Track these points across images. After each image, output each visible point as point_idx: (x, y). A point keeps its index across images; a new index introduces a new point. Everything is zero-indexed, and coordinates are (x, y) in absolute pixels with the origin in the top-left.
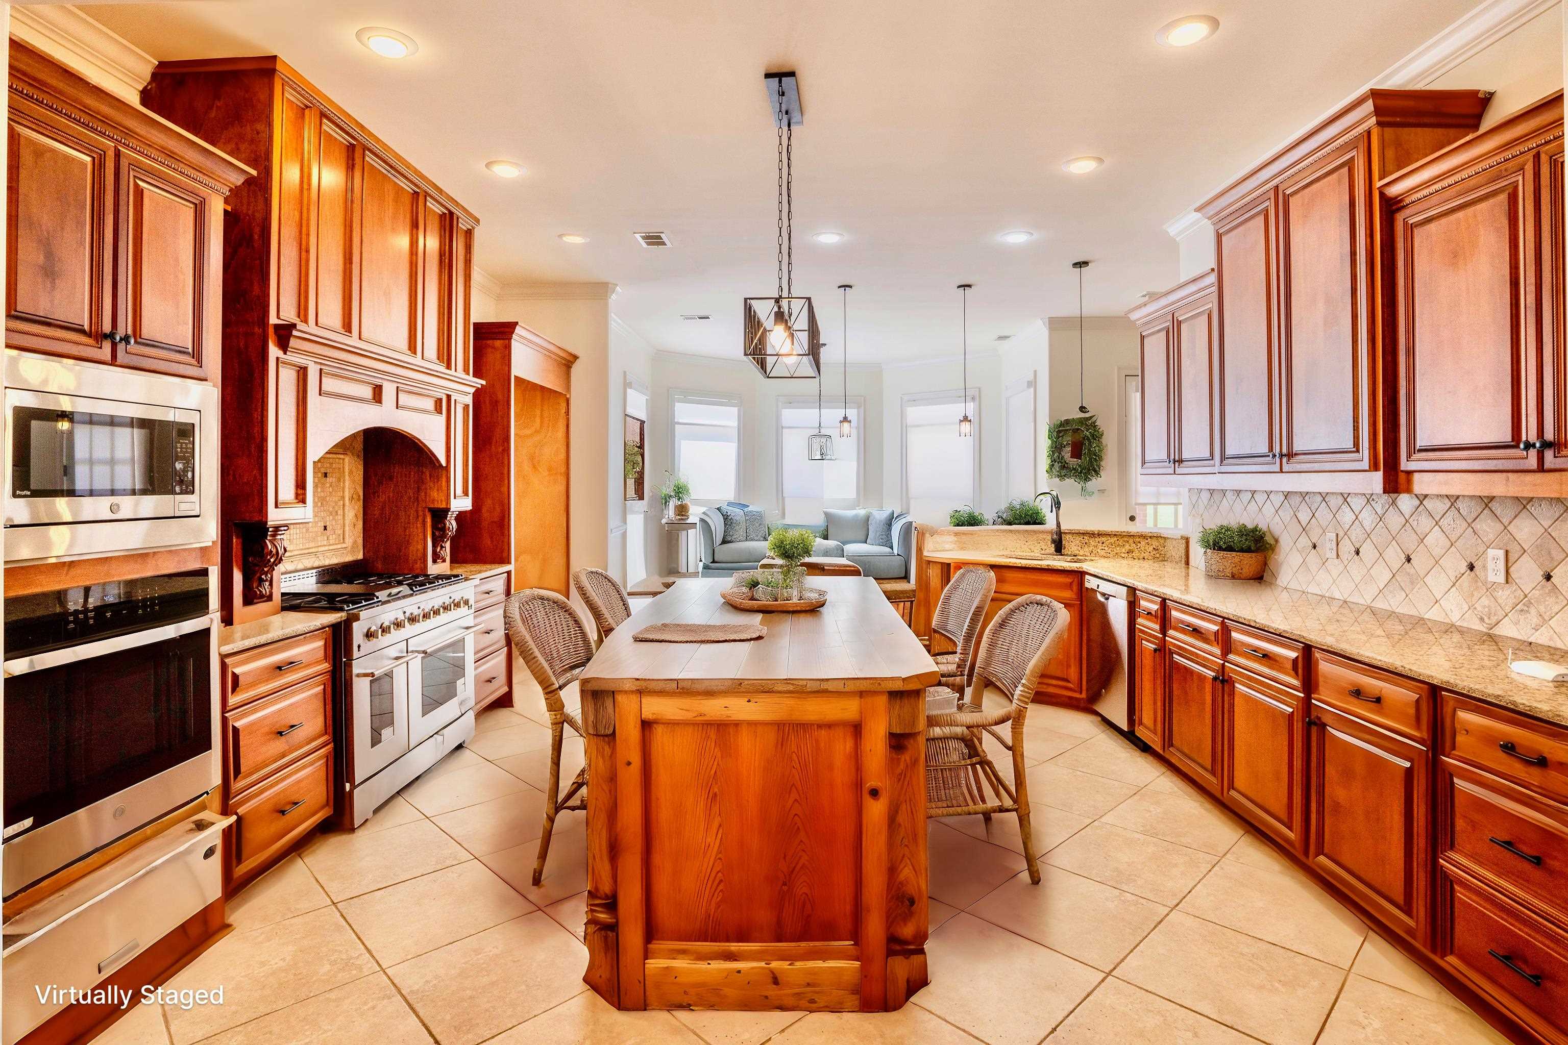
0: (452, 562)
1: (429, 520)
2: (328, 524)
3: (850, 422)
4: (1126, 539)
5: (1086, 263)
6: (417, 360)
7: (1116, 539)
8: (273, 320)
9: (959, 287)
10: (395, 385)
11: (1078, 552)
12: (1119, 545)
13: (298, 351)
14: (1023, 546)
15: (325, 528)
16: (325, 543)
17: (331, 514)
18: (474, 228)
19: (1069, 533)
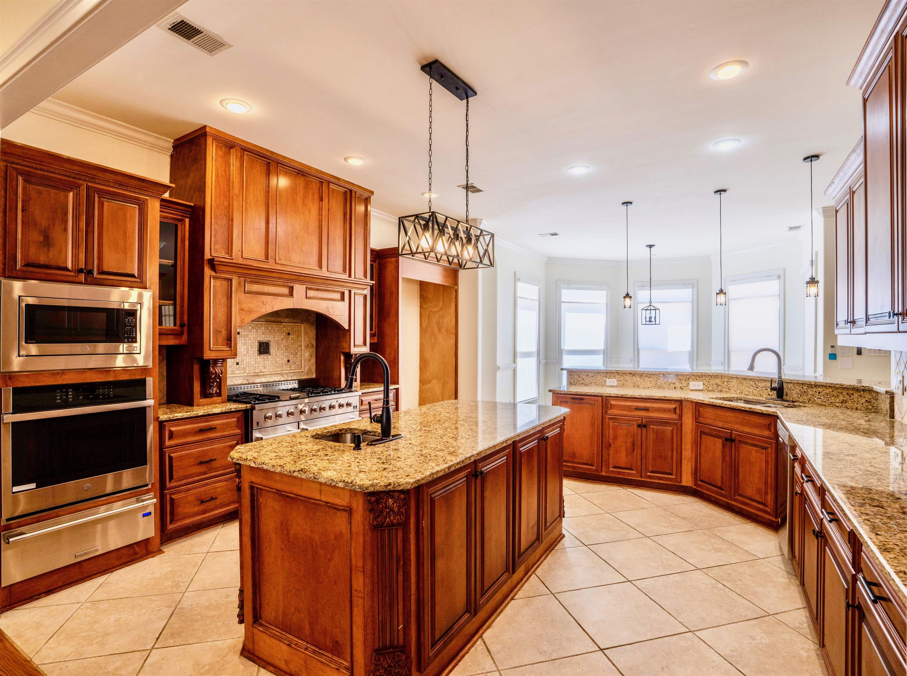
0: (362, 381)
1: (342, 358)
2: (290, 359)
3: (631, 297)
4: (840, 391)
5: (817, 156)
6: (324, 273)
7: (831, 390)
8: (207, 256)
9: (716, 192)
10: (305, 286)
11: (798, 399)
12: (833, 395)
13: (223, 272)
14: (755, 391)
15: (288, 361)
16: (288, 369)
17: (292, 354)
18: (370, 197)
19: (791, 383)
